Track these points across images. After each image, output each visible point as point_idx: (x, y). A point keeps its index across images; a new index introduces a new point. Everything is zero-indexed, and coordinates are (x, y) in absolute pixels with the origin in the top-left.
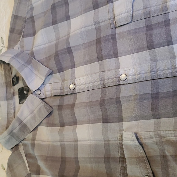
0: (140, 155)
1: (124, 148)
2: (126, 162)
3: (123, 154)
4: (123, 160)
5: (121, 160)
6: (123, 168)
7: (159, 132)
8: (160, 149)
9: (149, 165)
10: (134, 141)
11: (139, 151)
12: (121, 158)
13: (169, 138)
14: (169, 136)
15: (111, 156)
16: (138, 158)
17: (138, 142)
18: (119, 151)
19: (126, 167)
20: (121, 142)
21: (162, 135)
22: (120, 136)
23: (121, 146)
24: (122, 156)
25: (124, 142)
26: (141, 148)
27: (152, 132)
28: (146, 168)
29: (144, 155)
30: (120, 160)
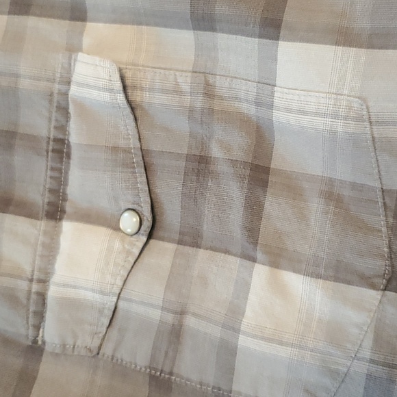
0: (122, 143)
1: (71, 109)
2: (69, 156)
3: (63, 128)
4: (61, 150)
5: (56, 147)
6: (56, 174)
7: (211, 79)
8: (192, 135)
9: (145, 180)
10: (111, 90)
11: (122, 128)
12: (55, 140)
13: (237, 104)
14: (237, 99)
15: (21, 130)
16: (115, 149)
17: (124, 98)
18: (53, 119)
19: (67, 173)
20: (63, 88)
21: (219, 91)
22: (66, 66)
23: (63, 103)
24: (61, 136)
25: (74, 91)
26: (131, 120)
27: (184, 74)
28: (135, 186)
29: (133, 143)
30: (51, 148)
